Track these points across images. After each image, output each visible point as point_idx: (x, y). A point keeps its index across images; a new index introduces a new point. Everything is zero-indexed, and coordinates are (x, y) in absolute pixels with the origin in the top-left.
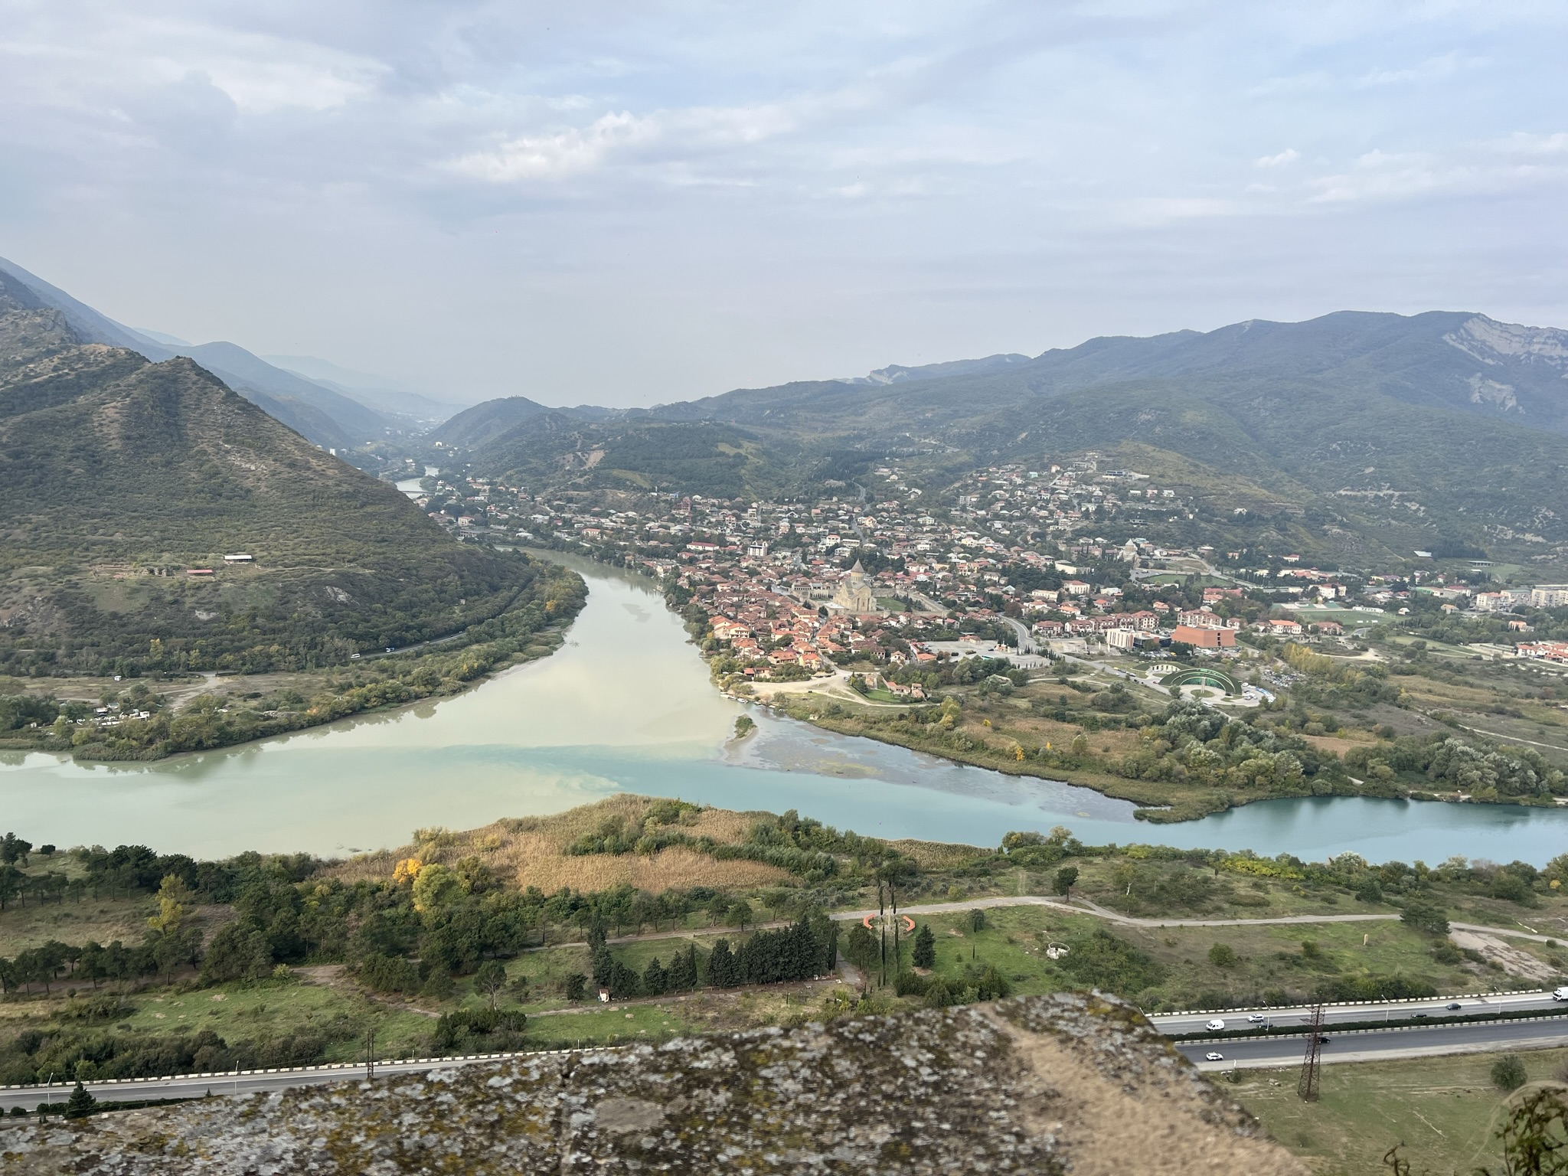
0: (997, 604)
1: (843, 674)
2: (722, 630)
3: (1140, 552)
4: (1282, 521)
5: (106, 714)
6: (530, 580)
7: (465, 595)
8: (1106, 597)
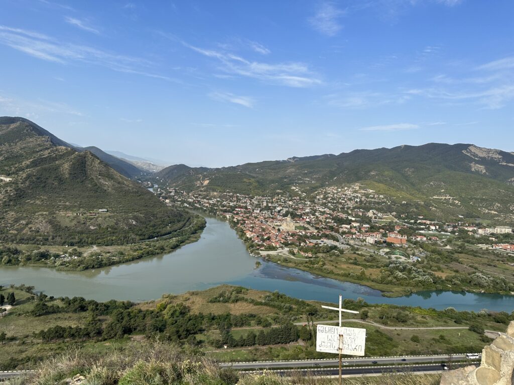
0: (332, 228)
1: (287, 249)
2: (249, 235)
3: (374, 214)
4: (417, 206)
5: (64, 257)
6: (189, 218)
7: (170, 223)
8: (365, 227)
